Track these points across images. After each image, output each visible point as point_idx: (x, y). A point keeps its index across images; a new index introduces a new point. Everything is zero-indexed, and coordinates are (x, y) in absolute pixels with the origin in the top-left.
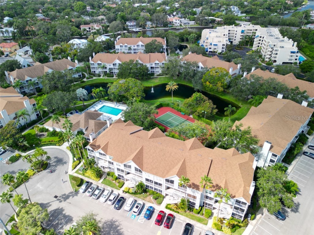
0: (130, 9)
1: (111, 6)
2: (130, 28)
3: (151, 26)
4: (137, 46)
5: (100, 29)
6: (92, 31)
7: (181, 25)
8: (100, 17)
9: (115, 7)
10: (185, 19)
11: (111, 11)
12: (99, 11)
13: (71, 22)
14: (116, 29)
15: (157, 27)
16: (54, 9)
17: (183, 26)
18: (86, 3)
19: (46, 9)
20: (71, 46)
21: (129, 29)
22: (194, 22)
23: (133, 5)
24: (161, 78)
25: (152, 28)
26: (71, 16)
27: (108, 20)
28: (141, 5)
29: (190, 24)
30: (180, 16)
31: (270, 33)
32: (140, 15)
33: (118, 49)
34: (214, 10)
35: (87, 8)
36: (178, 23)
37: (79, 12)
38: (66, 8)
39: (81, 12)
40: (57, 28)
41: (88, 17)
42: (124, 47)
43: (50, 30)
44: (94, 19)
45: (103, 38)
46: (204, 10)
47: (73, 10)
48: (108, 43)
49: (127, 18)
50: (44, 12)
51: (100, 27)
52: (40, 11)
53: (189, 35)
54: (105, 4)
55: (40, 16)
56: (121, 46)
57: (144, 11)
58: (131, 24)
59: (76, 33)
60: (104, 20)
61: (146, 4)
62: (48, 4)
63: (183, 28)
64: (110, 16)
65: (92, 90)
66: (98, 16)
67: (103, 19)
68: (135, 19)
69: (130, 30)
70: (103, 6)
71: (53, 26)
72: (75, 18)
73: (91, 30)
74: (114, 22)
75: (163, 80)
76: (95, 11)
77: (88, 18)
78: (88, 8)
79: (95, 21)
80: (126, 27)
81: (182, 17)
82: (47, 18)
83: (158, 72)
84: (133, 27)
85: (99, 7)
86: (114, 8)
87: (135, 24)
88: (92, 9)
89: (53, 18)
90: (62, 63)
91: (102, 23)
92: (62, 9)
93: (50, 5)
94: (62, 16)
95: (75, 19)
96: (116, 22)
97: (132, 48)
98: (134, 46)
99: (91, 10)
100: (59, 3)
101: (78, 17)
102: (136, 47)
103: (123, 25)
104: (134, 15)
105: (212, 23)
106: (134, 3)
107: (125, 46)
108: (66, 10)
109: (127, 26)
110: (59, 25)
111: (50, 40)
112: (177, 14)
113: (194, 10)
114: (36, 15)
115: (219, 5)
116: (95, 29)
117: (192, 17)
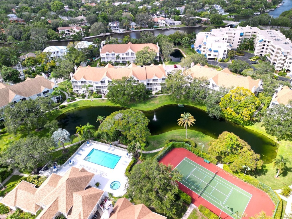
0: (111, 9)
1: (90, 5)
2: (114, 30)
3: (135, 27)
4: (126, 54)
5: (80, 32)
6: (71, 34)
7: (166, 26)
8: (80, 18)
9: (95, 6)
10: (169, 19)
11: (91, 10)
12: (78, 11)
13: (47, 24)
14: (98, 32)
15: (141, 28)
16: (29, 8)
17: (169, 27)
18: (64, 2)
19: (20, 8)
20: (46, 56)
21: (111, 31)
22: (180, 22)
23: (113, 4)
24: (161, 97)
25: (136, 29)
26: (47, 17)
27: (89, 21)
28: (121, 4)
29: (176, 24)
30: (164, 16)
31: (274, 36)
32: (122, 15)
33: (104, 58)
34: (198, 9)
35: (64, 8)
36: (164, 24)
37: (57, 12)
38: (42, 7)
39: (59, 12)
40: (31, 31)
41: (66, 17)
42: (111, 56)
43: (23, 33)
44: (73, 20)
45: (86, 44)
46: (188, 9)
47: (50, 10)
48: (91, 50)
49: (109, 19)
50: (18, 12)
51: (80, 29)
52: (14, 11)
53: (182, 38)
54: (84, 3)
55: (13, 17)
56: (107, 54)
57: (126, 10)
58: (114, 25)
59: (53, 36)
60: (84, 21)
61: (126, 3)
62: (23, 3)
63: (170, 29)
64: (90, 16)
65: (77, 128)
66: (77, 16)
67: (83, 19)
68: (118, 20)
69: (113, 31)
70: (82, 5)
71: (26, 30)
72: (52, 19)
73: (70, 32)
74: (95, 24)
75: (165, 101)
76: (73, 10)
77: (66, 19)
78: (66, 7)
79: (75, 22)
80: (108, 29)
81: (165, 16)
82: (20, 19)
83: (157, 89)
84: (117, 29)
85: (78, 6)
86: (93, 7)
87: (118, 25)
88: (71, 8)
89: (28, 20)
90: (34, 83)
91: (82, 24)
92: (37, 9)
93: (24, 4)
94: (38, 17)
95: (52, 21)
96: (97, 24)
97: (121, 56)
98: (123, 55)
99: (70, 10)
100: (35, 2)
101: (55, 17)
102: (125, 56)
103: (105, 27)
104: (116, 15)
105: (199, 23)
106: (114, 2)
107: (112, 54)
108: (43, 10)
109: (110, 27)
110: (33, 28)
111: (22, 48)
112: (161, 13)
113: (178, 9)
114: (9, 15)
115: (201, 3)
116: (74, 31)
117: (177, 16)
